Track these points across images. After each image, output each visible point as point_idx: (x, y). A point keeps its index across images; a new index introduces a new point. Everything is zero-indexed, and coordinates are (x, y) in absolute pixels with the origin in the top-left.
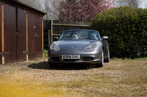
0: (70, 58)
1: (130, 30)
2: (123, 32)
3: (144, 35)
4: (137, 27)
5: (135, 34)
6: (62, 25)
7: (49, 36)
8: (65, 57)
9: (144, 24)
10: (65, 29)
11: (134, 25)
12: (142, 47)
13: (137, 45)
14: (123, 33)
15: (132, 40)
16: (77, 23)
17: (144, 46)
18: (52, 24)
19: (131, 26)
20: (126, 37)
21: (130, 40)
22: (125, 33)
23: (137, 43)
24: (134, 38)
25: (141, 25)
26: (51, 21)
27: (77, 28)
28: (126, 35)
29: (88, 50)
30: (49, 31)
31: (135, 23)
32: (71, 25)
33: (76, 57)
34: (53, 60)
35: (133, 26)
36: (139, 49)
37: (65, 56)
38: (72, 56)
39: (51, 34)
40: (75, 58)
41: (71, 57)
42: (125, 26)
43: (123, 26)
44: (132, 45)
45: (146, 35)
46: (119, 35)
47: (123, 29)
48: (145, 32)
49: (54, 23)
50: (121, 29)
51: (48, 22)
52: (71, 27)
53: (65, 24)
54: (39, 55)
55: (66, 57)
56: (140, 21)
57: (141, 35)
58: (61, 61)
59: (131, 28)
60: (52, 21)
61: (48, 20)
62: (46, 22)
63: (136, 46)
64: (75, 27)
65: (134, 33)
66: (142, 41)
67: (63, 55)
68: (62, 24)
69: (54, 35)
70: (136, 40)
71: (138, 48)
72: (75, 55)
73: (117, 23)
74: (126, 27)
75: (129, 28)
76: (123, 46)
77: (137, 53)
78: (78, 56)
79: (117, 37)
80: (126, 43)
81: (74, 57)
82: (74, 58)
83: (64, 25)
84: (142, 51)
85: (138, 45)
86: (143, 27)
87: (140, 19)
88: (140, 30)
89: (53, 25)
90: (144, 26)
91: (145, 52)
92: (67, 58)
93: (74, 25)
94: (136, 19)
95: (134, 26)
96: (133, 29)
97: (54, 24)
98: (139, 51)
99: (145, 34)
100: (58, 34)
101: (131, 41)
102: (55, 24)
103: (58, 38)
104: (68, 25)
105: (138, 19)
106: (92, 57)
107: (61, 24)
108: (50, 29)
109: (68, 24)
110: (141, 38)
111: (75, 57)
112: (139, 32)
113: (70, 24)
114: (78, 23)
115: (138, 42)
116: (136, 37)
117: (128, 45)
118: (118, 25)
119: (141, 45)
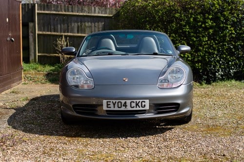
0: (123, 108)
1: (203, 25)
2: (187, 29)
3: (229, 36)
4: (216, 19)
5: (213, 34)
6: (57, 13)
7: (31, 34)
8: (112, 105)
9: (230, 13)
10: (63, 22)
11: (209, 14)
12: (226, 59)
13: (215, 56)
14: (188, 32)
15: (205, 45)
16: (86, 9)
17: (230, 58)
18: (37, 11)
19: (205, 18)
20: (195, 39)
21: (201, 45)
22: (192, 33)
23: (216, 53)
24: (209, 42)
25: (224, 16)
26: (34, 5)
27: (86, 18)
28: (193, 36)
29: (165, 85)
30: (31, 25)
31: (212, 11)
32: (74, 14)
33: (140, 104)
34: (77, 112)
35: (208, 18)
36: (219, 63)
37: (111, 103)
38: (128, 102)
39: (35, 31)
40: (138, 109)
41: (126, 106)
42: (191, 17)
43: (187, 17)
44: (205, 55)
45: (233, 35)
46: (180, 36)
47: (188, 23)
48: (231, 30)
49: (41, 10)
50: (183, 23)
51: (28, 7)
52: (75, 18)
53: (62, 11)
54: (17, 78)
55: (114, 105)
56: (223, 7)
57: (224, 35)
58: (100, 114)
59: (205, 22)
60: (36, 5)
61: (28, 4)
62: (25, 8)
63: (213, 57)
64: (82, 18)
65: (211, 31)
66: (226, 47)
67: (105, 101)
68: (57, 11)
69: (41, 33)
70: (214, 46)
71: (218, 61)
73: (176, 11)
74: (195, 19)
75: (199, 21)
76: (188, 57)
77: (216, 72)
78: (143, 104)
79: (177, 40)
80: (194, 52)
81: (134, 105)
82: (135, 109)
83: (60, 13)
84: (225, 68)
85: (217, 55)
86: (227, 19)
87: (223, 4)
88: (222, 25)
89: (38, 13)
90: (230, 17)
91: (232, 69)
92: (116, 109)
93: (81, 14)
94: (214, 4)
95: (210, 17)
96: (207, 23)
97: (41, 12)
98: (220, 67)
99: (232, 33)
100: (48, 31)
101: (203, 48)
102: (43, 12)
103: (74, 50)
104: (68, 13)
105: (218, 4)
106: (178, 104)
107: (55, 10)
108: (33, 21)
109: (68, 11)
110: (224, 40)
111: (137, 105)
112: (219, 29)
113: (72, 12)
114: (89, 9)
115: (218, 51)
116: (214, 40)
117: (198, 55)
118: (177, 15)
119: (225, 56)
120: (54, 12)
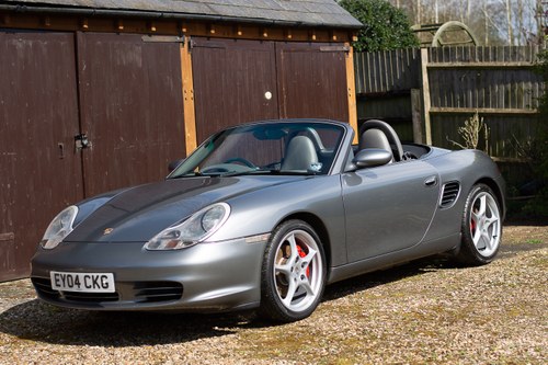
0: (75, 289)
6: (465, 64)
7: (415, 114)
8: (61, 282)
10: (478, 84)
18: (425, 64)
27: (522, 73)
29: (165, 244)
30: (415, 93)
32: (499, 64)
33: (99, 281)
37: (60, 278)
38: (81, 276)
41: (79, 284)
49: (435, 61)
51: (411, 56)
52: (500, 75)
53: (474, 61)
55: (63, 280)
61: (411, 51)
64: (514, 73)
67: (52, 273)
68: (465, 61)
69: (436, 110)
72: (95, 275)
78: (105, 281)
82: (92, 290)
83: (472, 64)
89: (427, 68)
92: (67, 288)
93: (512, 64)
97: (434, 65)
100: (449, 106)
102: (438, 64)
104: (485, 64)
106: (180, 285)
107: (461, 60)
108: (419, 86)
109: (487, 59)
111: (95, 282)
113: (495, 60)
120: (459, 64)
